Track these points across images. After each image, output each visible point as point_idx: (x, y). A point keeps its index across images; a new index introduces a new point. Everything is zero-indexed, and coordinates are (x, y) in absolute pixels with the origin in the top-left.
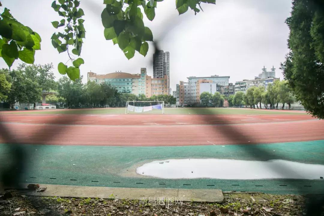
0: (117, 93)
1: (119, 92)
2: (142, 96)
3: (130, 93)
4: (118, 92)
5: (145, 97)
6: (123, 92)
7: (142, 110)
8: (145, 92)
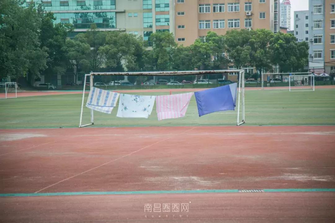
0: (51, 26)
1: (60, 25)
2: (159, 40)
3: (107, 26)
4: (55, 23)
5: (173, 43)
6: (80, 22)
7: (150, 109)
8: (171, 23)
